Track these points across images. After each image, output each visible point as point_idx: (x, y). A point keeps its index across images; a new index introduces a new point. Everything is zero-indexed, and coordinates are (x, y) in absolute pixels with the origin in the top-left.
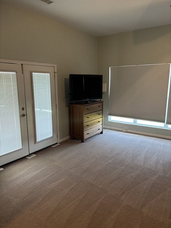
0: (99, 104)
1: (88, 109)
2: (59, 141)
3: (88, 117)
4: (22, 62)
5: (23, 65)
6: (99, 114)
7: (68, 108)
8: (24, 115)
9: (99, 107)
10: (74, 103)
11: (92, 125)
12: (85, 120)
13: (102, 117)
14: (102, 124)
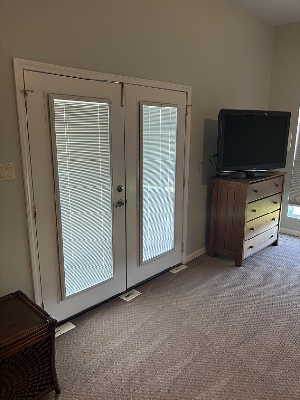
0: (277, 180)
1: (256, 191)
2: (186, 258)
3: (254, 211)
4: (123, 79)
5: (124, 85)
6: (276, 203)
7: (206, 186)
8: (120, 203)
9: (277, 185)
10: (223, 177)
11: (260, 226)
12: (249, 215)
13: (280, 209)
14: (278, 225)
